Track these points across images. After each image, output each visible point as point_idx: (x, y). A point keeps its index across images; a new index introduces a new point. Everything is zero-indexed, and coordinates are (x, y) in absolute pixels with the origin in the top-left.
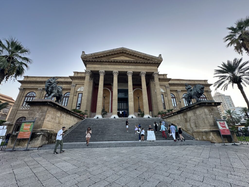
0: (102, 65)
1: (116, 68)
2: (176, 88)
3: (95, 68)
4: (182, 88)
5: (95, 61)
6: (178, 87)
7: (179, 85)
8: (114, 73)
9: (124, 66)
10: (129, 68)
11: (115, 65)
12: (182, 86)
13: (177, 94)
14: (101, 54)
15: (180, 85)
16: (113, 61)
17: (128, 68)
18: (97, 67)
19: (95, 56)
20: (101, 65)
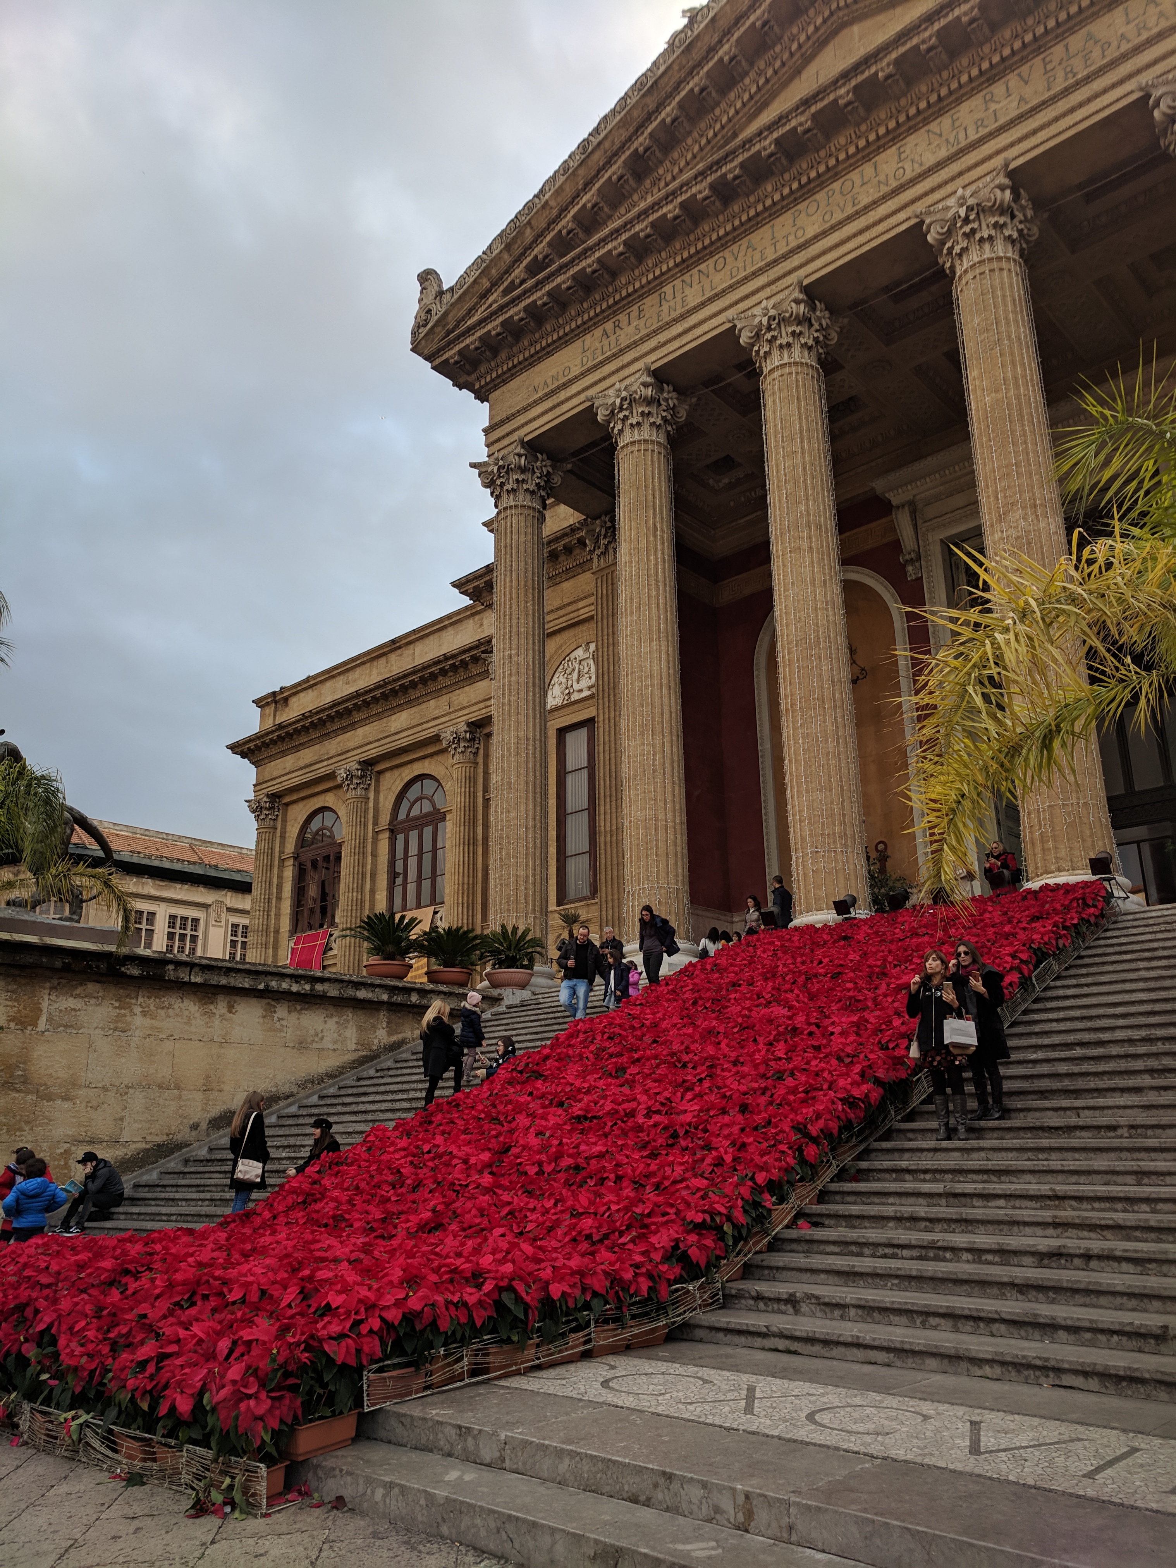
0: (623, 317)
1: (775, 262)
3: (563, 395)
5: (537, 316)
8: (758, 336)
9: (868, 169)
10: (943, 153)
11: (754, 224)
14: (569, 191)
16: (701, 190)
17: (930, 160)
18: (576, 371)
19: (523, 254)
20: (609, 326)
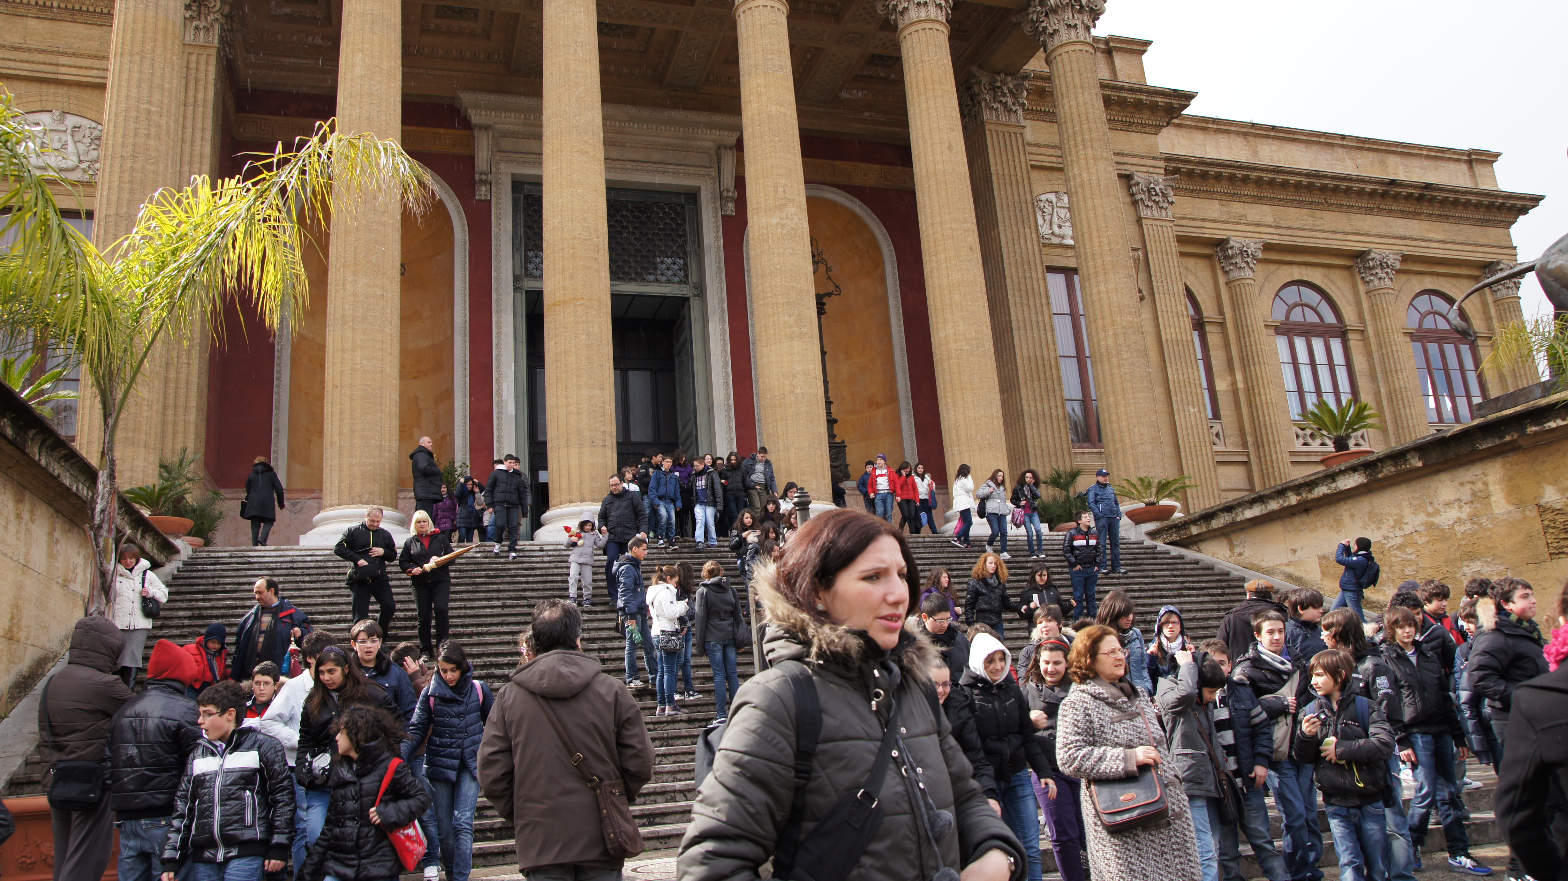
2: (1216, 215)
4: (1270, 220)
6: (1237, 208)
7: (1245, 180)
12: (1273, 201)
13: (1222, 280)
15: (1259, 182)
